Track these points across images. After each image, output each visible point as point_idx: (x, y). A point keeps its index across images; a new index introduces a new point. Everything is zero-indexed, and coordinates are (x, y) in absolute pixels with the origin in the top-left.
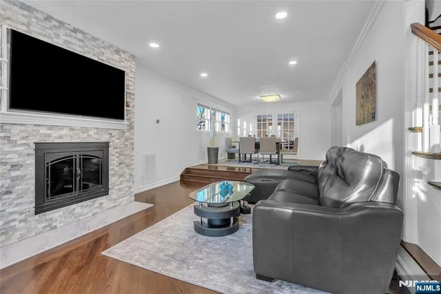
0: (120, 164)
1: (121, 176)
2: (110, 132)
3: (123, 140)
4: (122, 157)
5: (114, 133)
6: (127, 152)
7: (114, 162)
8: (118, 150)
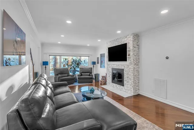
0: (127, 77)
1: (128, 82)
2: (124, 66)
3: (128, 68)
4: (128, 75)
5: (126, 66)
6: (130, 74)
7: (126, 76)
8: (127, 72)
